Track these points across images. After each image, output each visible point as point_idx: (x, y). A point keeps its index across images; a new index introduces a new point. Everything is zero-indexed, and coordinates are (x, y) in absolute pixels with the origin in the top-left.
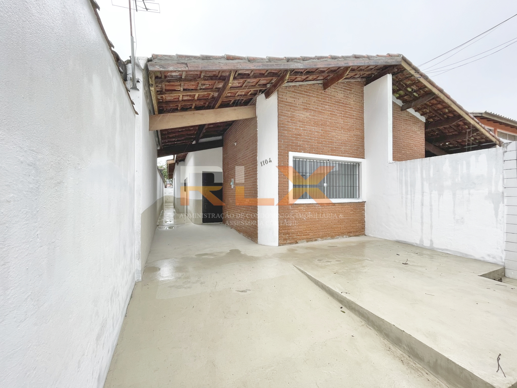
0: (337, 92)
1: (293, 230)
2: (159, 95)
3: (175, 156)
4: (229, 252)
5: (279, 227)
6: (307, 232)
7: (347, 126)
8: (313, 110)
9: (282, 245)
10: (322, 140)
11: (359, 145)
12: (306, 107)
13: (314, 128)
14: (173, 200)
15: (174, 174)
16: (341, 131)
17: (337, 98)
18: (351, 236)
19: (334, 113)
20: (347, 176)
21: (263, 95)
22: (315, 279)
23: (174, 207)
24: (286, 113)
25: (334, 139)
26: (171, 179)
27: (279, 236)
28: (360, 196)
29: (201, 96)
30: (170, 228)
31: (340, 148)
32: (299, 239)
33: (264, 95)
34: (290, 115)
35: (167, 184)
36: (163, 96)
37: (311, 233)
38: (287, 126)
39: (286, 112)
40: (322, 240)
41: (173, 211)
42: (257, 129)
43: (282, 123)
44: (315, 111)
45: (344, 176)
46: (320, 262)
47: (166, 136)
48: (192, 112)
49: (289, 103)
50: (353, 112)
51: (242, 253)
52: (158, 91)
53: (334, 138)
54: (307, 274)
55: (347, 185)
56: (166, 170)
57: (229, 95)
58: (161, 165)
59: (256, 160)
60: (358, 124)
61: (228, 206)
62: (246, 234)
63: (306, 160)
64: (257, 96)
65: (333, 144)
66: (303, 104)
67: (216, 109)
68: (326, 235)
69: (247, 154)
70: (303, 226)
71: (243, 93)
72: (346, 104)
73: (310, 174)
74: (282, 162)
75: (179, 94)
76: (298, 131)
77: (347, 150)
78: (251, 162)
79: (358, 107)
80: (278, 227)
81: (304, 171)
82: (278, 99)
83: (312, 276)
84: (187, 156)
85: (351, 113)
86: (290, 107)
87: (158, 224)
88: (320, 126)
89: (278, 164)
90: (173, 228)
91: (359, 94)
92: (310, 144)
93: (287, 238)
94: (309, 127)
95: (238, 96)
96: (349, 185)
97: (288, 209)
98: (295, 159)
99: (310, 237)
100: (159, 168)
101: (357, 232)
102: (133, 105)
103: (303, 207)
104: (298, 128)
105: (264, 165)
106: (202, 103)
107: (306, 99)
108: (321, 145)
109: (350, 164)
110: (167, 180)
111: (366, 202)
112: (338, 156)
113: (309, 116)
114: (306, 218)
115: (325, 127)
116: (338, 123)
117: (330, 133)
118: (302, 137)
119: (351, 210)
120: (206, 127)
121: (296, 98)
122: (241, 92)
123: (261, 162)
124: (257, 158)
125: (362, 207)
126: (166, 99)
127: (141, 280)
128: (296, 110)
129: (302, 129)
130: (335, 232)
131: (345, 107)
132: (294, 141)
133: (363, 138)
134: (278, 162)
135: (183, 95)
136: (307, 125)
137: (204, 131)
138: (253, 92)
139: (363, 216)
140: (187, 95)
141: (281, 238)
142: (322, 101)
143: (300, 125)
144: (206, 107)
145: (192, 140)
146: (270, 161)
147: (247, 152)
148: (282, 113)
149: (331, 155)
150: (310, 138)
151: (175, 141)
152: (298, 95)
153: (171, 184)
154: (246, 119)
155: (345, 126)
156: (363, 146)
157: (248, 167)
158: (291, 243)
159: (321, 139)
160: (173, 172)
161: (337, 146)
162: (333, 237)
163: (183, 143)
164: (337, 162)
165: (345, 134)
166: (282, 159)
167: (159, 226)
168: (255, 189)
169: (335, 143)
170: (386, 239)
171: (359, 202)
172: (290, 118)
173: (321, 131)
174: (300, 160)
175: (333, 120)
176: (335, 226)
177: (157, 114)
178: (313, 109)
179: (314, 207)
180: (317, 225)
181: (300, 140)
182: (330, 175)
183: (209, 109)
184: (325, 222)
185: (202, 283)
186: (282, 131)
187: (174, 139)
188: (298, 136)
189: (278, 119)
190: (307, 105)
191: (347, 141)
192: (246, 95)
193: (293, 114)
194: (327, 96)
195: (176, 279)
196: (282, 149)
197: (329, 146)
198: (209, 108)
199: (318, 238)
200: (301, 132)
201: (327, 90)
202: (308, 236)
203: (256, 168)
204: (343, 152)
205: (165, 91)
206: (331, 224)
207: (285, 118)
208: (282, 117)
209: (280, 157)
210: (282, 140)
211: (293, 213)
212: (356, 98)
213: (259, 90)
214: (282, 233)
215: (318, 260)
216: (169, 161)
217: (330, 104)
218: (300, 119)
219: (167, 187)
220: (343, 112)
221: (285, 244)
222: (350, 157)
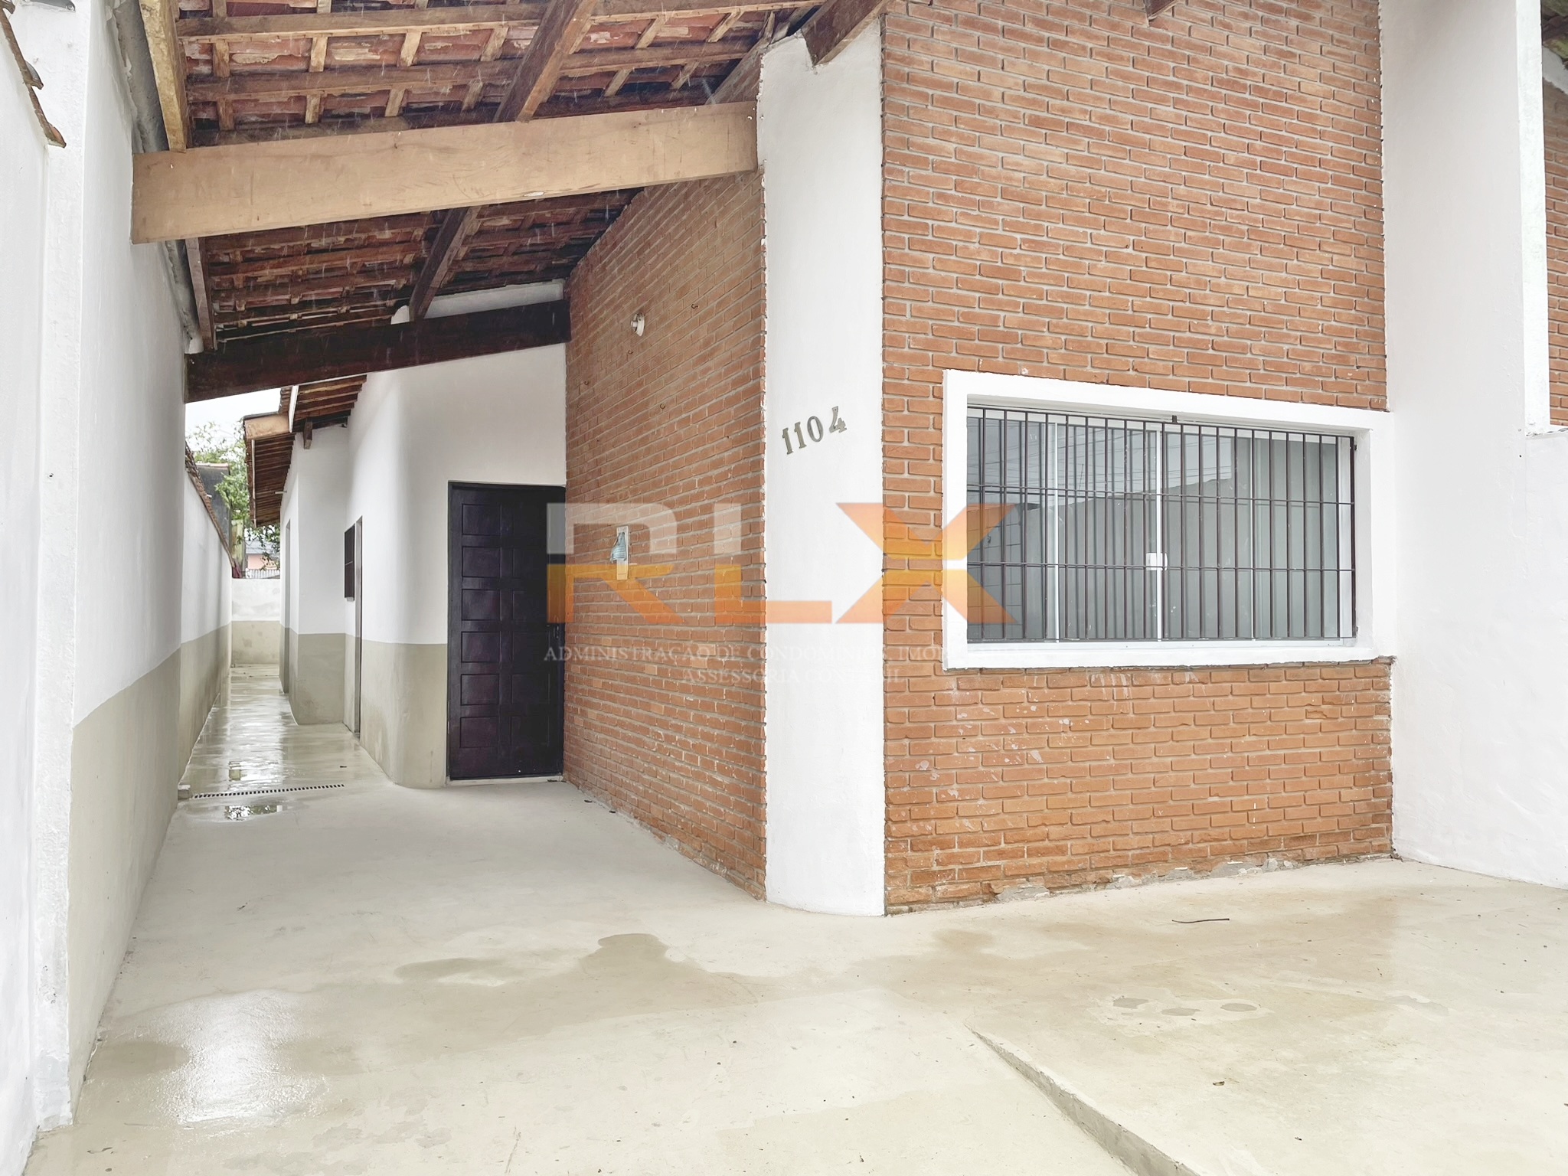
0: (1227, 26)
1: (966, 822)
2: (193, 39)
3: (290, 390)
4: (598, 954)
5: (888, 802)
6: (1052, 837)
7: (1283, 225)
8: (1087, 131)
9: (906, 908)
10: (1138, 301)
11: (1352, 330)
12: (1045, 114)
13: (1089, 231)
14: (278, 651)
15: (289, 499)
16: (1246, 248)
17: (1226, 63)
18: (1308, 862)
19: (1208, 147)
20: (1280, 512)
21: (799, 44)
22: (1103, 1120)
23: (286, 690)
24: (929, 150)
25: (1205, 297)
26: (272, 529)
27: (890, 855)
28: (1358, 624)
29: (439, 45)
30: (258, 808)
31: (1244, 349)
32: (1006, 877)
33: (803, 41)
34: (953, 160)
35: (246, 556)
36: (214, 39)
37: (1073, 842)
38: (936, 223)
39: (930, 141)
40: (1138, 881)
41: (278, 710)
42: (763, 241)
43: (907, 203)
44: (1100, 134)
45: (1263, 512)
46: (1131, 1014)
47: (238, 280)
48: (388, 138)
49: (948, 86)
50: (1318, 141)
51: (675, 956)
52: (183, 14)
53: (1208, 292)
54: (1052, 1085)
55: (1280, 562)
56: (239, 476)
57: (602, 38)
58: (214, 445)
59: (758, 418)
60: (1351, 207)
61: (598, 683)
62: (696, 845)
63: (1042, 418)
64: (761, 46)
65: (1203, 325)
66: (1026, 95)
67: (527, 119)
68: (1165, 853)
69: (703, 386)
70: (1026, 797)
71: (683, 32)
72: (1278, 95)
73: (1066, 496)
74: (906, 431)
75: (310, 33)
76: (1000, 250)
77: (1285, 360)
78: (729, 429)
79: (1349, 110)
80: (884, 805)
81: (1033, 482)
82: (883, 66)
83: (1082, 1097)
84: (360, 395)
85: (1306, 144)
86: (955, 113)
87: (186, 787)
88: (1128, 221)
89: (883, 440)
90: (279, 808)
91: (1350, 39)
92: (1066, 326)
93: (935, 868)
94: (1061, 225)
95: (655, 44)
96: (1297, 563)
97: (940, 701)
98: (979, 414)
99: (1069, 862)
100: (199, 464)
101: (1345, 835)
102: (35, 88)
103: (1024, 691)
104: (1000, 232)
105: (802, 445)
106: (446, 89)
107: (1047, 68)
108: (1131, 329)
109: (1300, 438)
110: (246, 534)
111: (1397, 662)
112: (1228, 392)
113: (1064, 166)
114: (1042, 755)
115: (1152, 227)
116: (1229, 204)
117: (1184, 260)
118: (1022, 283)
119: (1308, 708)
120: (471, 225)
121: (992, 62)
122: (672, 23)
123: (785, 431)
124: (765, 407)
125: (1372, 691)
126: (231, 60)
127: (69, 1120)
128: (991, 130)
129: (1024, 241)
130: (1214, 833)
131: (1275, 109)
132: (977, 310)
133: (1373, 291)
134: (881, 427)
135: (331, 40)
136: (1049, 217)
137: (458, 248)
138: (742, 25)
139: (1378, 743)
140: (358, 40)
141: (901, 865)
142: (1139, 78)
143: (1008, 219)
144: (469, 110)
145: (390, 303)
146: (838, 426)
147: (705, 372)
148: (908, 144)
149: (1191, 388)
150: (1065, 289)
151: (288, 308)
152: (999, 40)
153: (267, 556)
154: (700, 182)
155: (1273, 222)
156: (1378, 337)
157: (709, 460)
158: (956, 900)
159: (1131, 299)
160: (282, 489)
161: (1226, 338)
162: (1201, 865)
163: (339, 317)
164: (1222, 432)
165: (1270, 268)
166: (906, 412)
167: (193, 801)
168: (752, 584)
169: (1210, 323)
170: (1516, 876)
171: (1354, 664)
172: (954, 178)
173: (1130, 250)
174: (1010, 416)
175: (1201, 185)
176: (1216, 799)
177: (180, 146)
178: (1087, 123)
179: (1089, 688)
180: (1113, 792)
181: (1008, 303)
182: (1183, 502)
183: (490, 120)
184: (1158, 776)
185: (428, 1142)
186: (907, 250)
187: (287, 297)
188: (1000, 282)
189: (884, 180)
190: (1052, 102)
191: (1280, 310)
192: (702, 42)
193: (970, 155)
194: (1169, 47)
195: (274, 1117)
196: (902, 357)
197: (1177, 335)
198: (485, 111)
199: (1115, 867)
200: (1017, 257)
201: (1165, 14)
202: (1059, 858)
203: (758, 465)
204: (1262, 371)
205: (229, 13)
206: (1193, 786)
207: (926, 177)
208: (907, 170)
209: (891, 401)
210: (908, 303)
211: (969, 725)
212: (1332, 59)
213: (777, 13)
214: (902, 838)
215: (1117, 1003)
216: (254, 422)
217: (1184, 97)
218: (1010, 179)
219: (248, 573)
220: (1259, 142)
221: (924, 903)
222: (1301, 399)
